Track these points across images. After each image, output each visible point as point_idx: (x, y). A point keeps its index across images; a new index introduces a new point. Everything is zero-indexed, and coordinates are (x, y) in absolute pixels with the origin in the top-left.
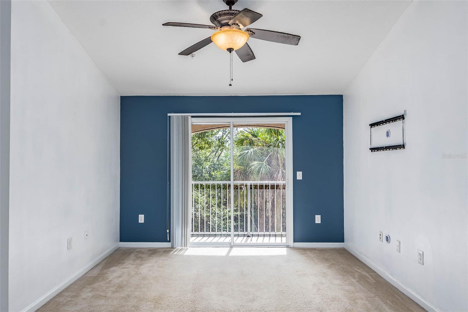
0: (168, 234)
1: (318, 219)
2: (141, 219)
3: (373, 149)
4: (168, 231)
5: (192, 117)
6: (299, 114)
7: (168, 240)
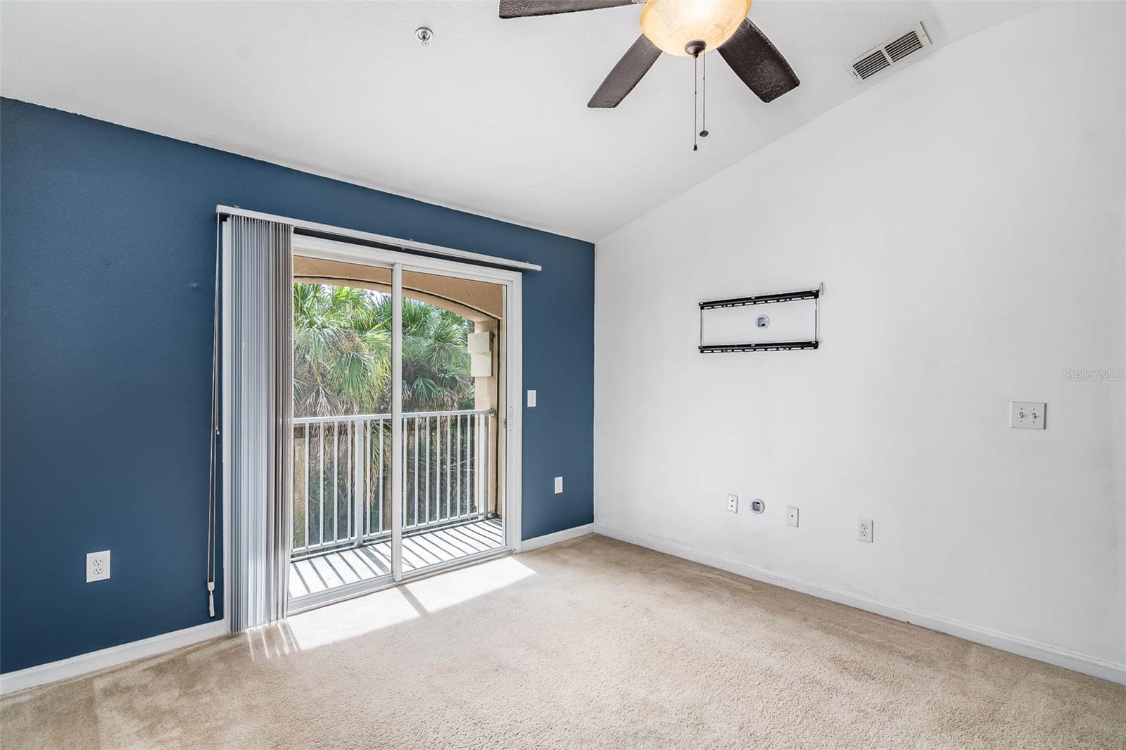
0: (211, 597)
1: (559, 485)
2: (98, 566)
3: (703, 349)
4: (211, 586)
5: (298, 231)
6: (539, 268)
7: (212, 614)
